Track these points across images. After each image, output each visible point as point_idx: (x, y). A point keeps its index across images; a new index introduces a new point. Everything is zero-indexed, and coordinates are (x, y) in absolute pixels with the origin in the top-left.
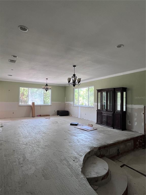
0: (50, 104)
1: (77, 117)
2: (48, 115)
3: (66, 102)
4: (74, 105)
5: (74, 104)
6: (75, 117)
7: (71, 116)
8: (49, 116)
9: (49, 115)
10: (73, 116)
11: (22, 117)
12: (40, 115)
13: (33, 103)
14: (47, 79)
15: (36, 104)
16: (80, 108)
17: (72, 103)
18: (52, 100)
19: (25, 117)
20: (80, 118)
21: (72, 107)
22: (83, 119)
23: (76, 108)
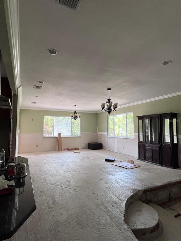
0: (79, 135)
1: (113, 152)
2: (78, 149)
3: (98, 133)
4: (109, 136)
6: (110, 151)
7: (105, 150)
10: (108, 150)
11: (47, 151)
12: (68, 149)
13: (60, 135)
14: (75, 105)
15: (62, 135)
16: (116, 139)
17: (106, 133)
18: (81, 131)
19: (50, 151)
20: (116, 152)
21: (106, 138)
22: (120, 153)
23: (111, 139)
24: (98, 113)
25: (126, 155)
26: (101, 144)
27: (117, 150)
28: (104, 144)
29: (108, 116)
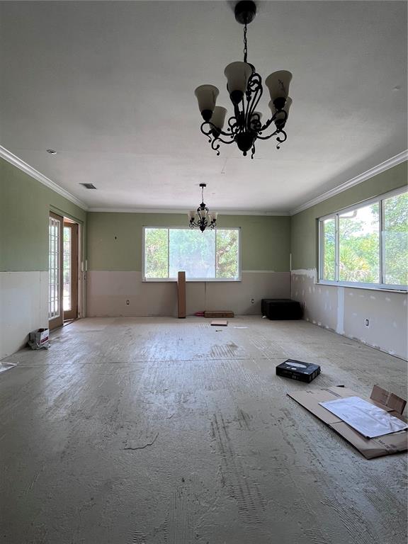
0: (236, 277)
1: (333, 331)
3: (293, 272)
4: (321, 282)
5: (322, 279)
6: (323, 327)
7: (310, 322)
8: (233, 317)
9: (233, 314)
10: (316, 325)
11: (153, 316)
12: (204, 313)
13: (182, 275)
14: (203, 185)
15: (188, 277)
16: (341, 293)
17: (311, 273)
18: (243, 266)
19: (159, 316)
20: (342, 335)
21: (312, 288)
22: (356, 340)
23: (327, 292)
24: (292, 214)
25: (378, 349)
26: (298, 303)
27: (344, 330)
28: (308, 306)
29: (320, 220)
